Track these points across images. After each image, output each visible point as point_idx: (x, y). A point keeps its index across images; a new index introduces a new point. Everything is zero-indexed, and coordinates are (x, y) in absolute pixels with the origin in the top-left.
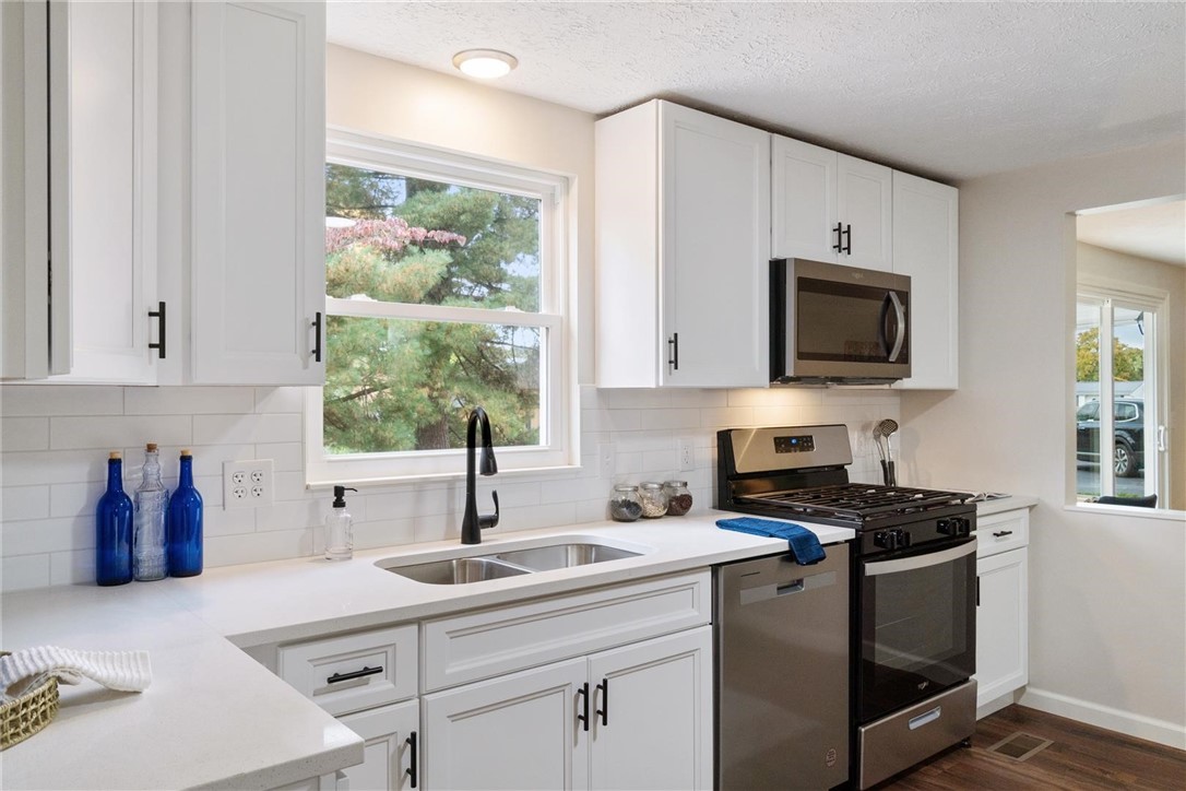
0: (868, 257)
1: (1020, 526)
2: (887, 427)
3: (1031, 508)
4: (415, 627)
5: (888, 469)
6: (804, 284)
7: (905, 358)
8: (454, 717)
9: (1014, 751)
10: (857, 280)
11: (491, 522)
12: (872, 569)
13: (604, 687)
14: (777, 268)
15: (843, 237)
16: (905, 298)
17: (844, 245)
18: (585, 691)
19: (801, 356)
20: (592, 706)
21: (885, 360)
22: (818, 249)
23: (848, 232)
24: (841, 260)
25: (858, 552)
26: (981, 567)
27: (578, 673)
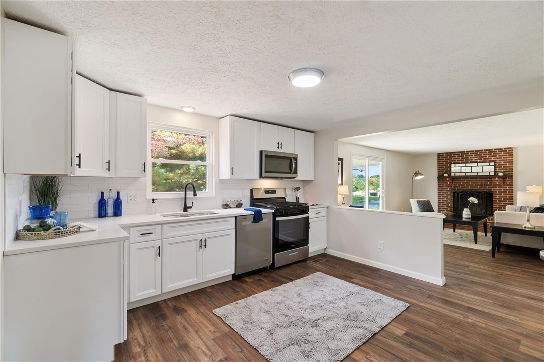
0: (286, 150)
1: (323, 212)
2: (298, 189)
3: (327, 208)
4: (161, 226)
5: (297, 199)
6: (266, 156)
7: (295, 172)
8: (170, 244)
9: (316, 262)
10: (282, 155)
11: (191, 208)
12: (277, 219)
13: (206, 240)
14: (261, 152)
15: (279, 145)
16: (295, 159)
17: (280, 147)
18: (201, 241)
19: (266, 172)
20: (203, 244)
21: (290, 173)
22: (272, 148)
23: (281, 144)
24: (279, 151)
25: (274, 215)
26: (310, 221)
27: (199, 237)
